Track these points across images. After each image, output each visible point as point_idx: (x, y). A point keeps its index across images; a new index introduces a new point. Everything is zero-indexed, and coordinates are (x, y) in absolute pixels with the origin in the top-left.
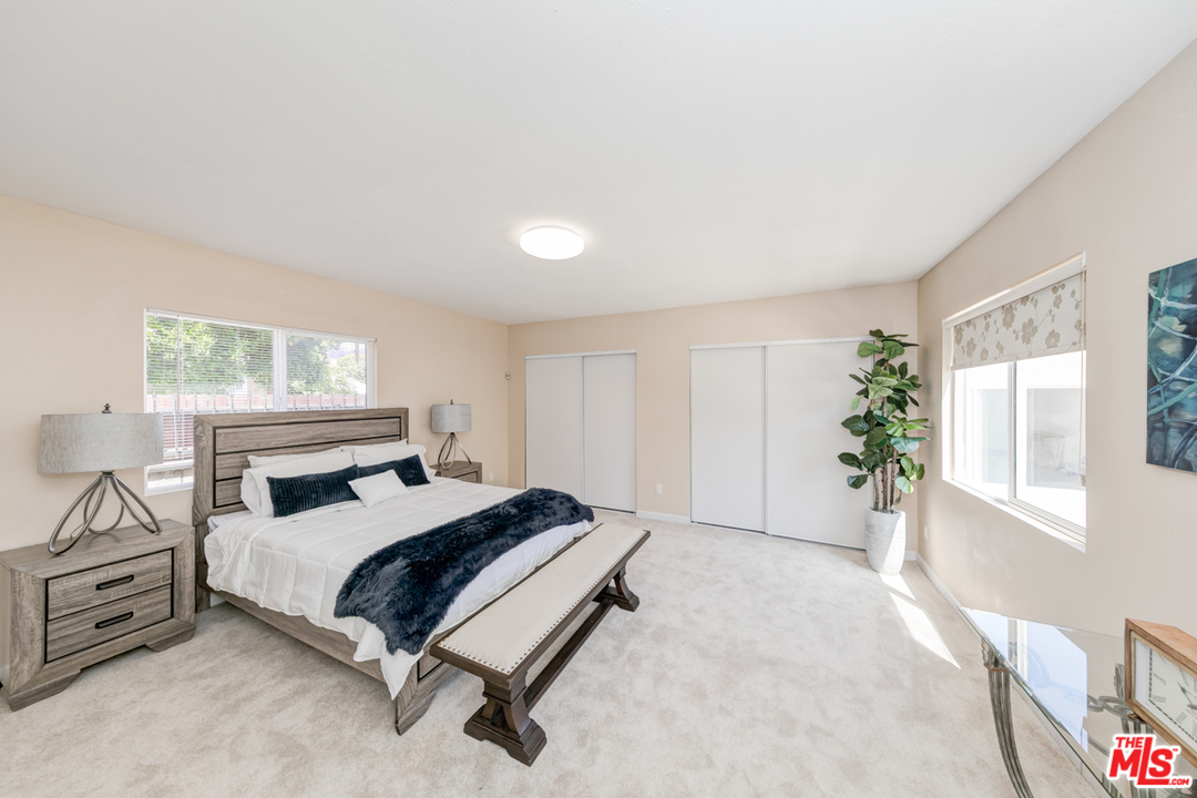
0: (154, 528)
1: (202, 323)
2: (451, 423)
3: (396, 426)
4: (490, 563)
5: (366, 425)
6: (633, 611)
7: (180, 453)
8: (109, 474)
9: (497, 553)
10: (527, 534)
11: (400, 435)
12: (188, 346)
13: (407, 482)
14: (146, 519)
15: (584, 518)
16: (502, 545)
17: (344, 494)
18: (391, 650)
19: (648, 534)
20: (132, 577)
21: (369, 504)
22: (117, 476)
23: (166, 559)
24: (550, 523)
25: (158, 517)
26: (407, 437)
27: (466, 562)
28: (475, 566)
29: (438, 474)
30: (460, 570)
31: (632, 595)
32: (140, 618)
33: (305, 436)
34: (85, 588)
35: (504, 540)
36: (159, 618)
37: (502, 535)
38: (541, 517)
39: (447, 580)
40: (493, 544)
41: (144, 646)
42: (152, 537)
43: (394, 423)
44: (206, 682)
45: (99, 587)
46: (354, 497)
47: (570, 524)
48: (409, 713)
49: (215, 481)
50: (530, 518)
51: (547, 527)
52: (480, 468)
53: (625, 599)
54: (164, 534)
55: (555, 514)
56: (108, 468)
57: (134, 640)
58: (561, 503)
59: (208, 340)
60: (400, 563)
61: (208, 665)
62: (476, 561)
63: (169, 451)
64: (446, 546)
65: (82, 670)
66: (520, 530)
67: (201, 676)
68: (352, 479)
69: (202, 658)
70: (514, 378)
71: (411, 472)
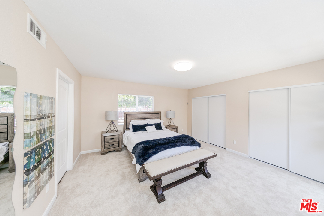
0: (117, 131)
1: (133, 96)
2: (170, 116)
3: (158, 116)
4: (163, 151)
5: (152, 115)
6: (208, 178)
7: (122, 118)
8: (112, 121)
9: (165, 149)
10: (176, 146)
11: (159, 118)
12: (131, 99)
13: (157, 129)
14: (116, 129)
15: (197, 145)
16: (167, 147)
17: (144, 129)
18: (137, 163)
19: (216, 155)
20: (114, 138)
21: (148, 132)
22: (113, 121)
23: (118, 136)
24: (183, 144)
25: (118, 129)
26: (161, 118)
27: (156, 148)
28: (158, 150)
29: (166, 128)
30: (154, 150)
31: (209, 173)
32: (115, 146)
33: (140, 117)
34: (108, 139)
35: (168, 146)
36: (117, 146)
37: (168, 144)
38: (181, 142)
39: (151, 151)
40: (164, 146)
41: (115, 151)
42: (117, 132)
43: (157, 115)
44: (120, 159)
45: (110, 139)
46: (146, 130)
47: (191, 146)
48: (141, 179)
49: (126, 124)
50: (177, 142)
51: (182, 145)
52: (177, 128)
53: (205, 173)
54: (118, 132)
55: (186, 142)
56: (112, 120)
57: (114, 149)
58: (189, 140)
59: (133, 98)
60: (143, 145)
61: (121, 157)
62: (159, 149)
63: (119, 118)
64: (153, 144)
65: (108, 152)
66: (173, 144)
67: (119, 158)
68: (146, 126)
69: (121, 155)
70: (189, 104)
71: (158, 127)
